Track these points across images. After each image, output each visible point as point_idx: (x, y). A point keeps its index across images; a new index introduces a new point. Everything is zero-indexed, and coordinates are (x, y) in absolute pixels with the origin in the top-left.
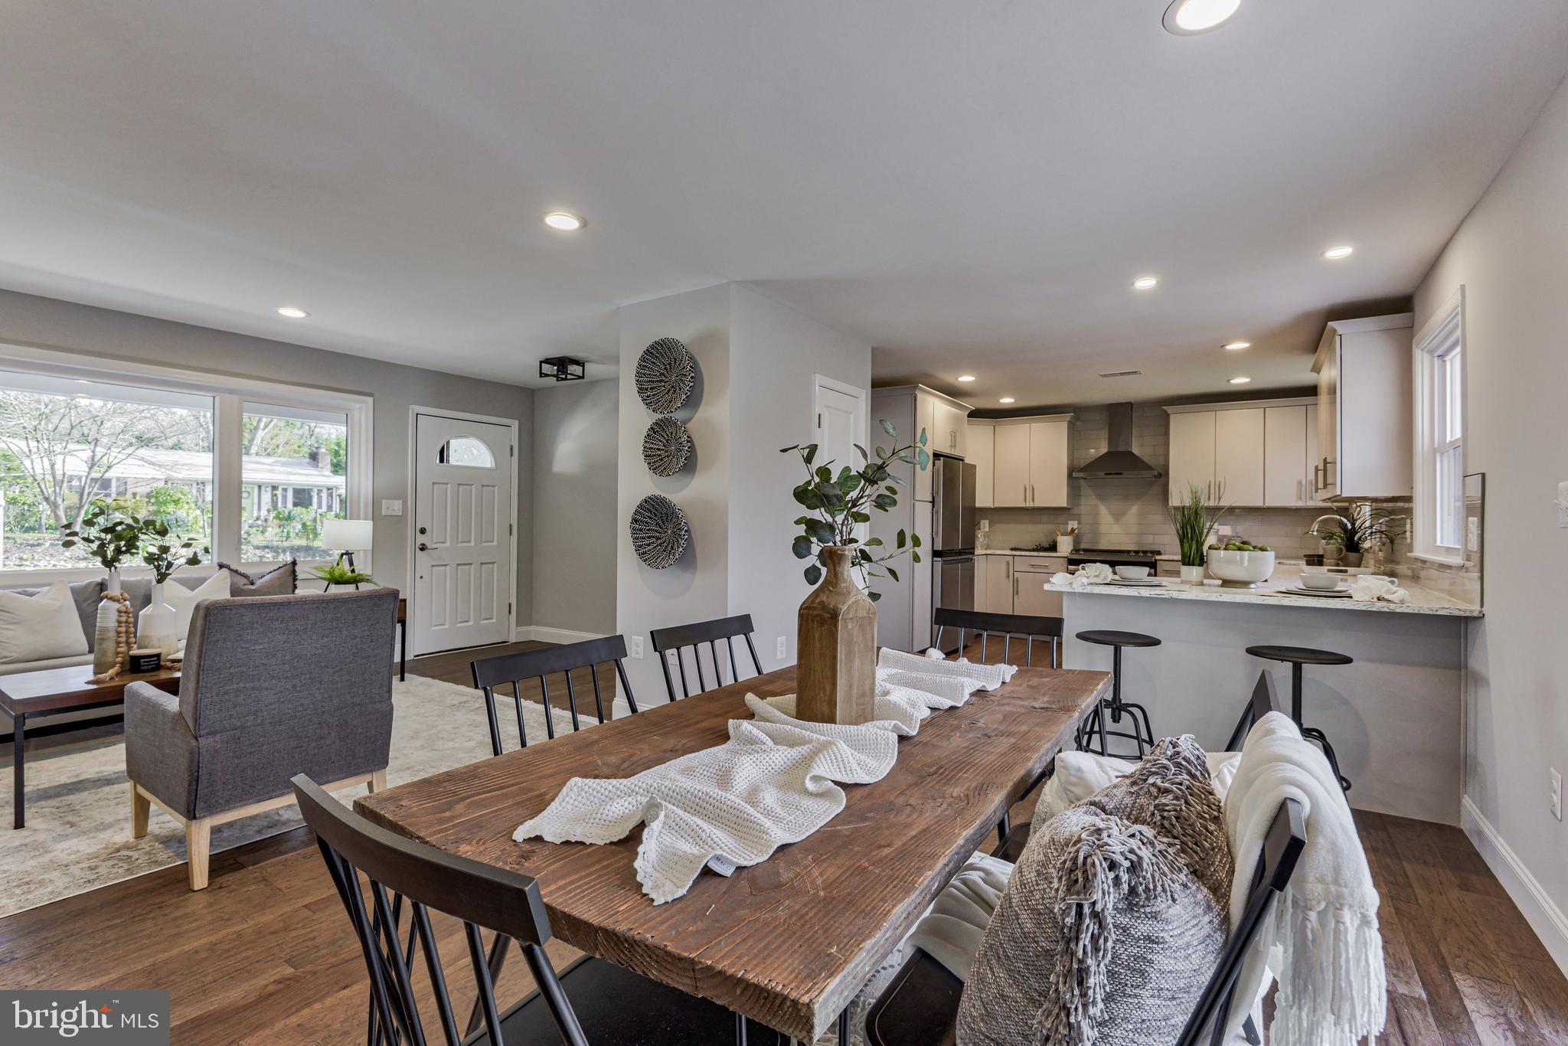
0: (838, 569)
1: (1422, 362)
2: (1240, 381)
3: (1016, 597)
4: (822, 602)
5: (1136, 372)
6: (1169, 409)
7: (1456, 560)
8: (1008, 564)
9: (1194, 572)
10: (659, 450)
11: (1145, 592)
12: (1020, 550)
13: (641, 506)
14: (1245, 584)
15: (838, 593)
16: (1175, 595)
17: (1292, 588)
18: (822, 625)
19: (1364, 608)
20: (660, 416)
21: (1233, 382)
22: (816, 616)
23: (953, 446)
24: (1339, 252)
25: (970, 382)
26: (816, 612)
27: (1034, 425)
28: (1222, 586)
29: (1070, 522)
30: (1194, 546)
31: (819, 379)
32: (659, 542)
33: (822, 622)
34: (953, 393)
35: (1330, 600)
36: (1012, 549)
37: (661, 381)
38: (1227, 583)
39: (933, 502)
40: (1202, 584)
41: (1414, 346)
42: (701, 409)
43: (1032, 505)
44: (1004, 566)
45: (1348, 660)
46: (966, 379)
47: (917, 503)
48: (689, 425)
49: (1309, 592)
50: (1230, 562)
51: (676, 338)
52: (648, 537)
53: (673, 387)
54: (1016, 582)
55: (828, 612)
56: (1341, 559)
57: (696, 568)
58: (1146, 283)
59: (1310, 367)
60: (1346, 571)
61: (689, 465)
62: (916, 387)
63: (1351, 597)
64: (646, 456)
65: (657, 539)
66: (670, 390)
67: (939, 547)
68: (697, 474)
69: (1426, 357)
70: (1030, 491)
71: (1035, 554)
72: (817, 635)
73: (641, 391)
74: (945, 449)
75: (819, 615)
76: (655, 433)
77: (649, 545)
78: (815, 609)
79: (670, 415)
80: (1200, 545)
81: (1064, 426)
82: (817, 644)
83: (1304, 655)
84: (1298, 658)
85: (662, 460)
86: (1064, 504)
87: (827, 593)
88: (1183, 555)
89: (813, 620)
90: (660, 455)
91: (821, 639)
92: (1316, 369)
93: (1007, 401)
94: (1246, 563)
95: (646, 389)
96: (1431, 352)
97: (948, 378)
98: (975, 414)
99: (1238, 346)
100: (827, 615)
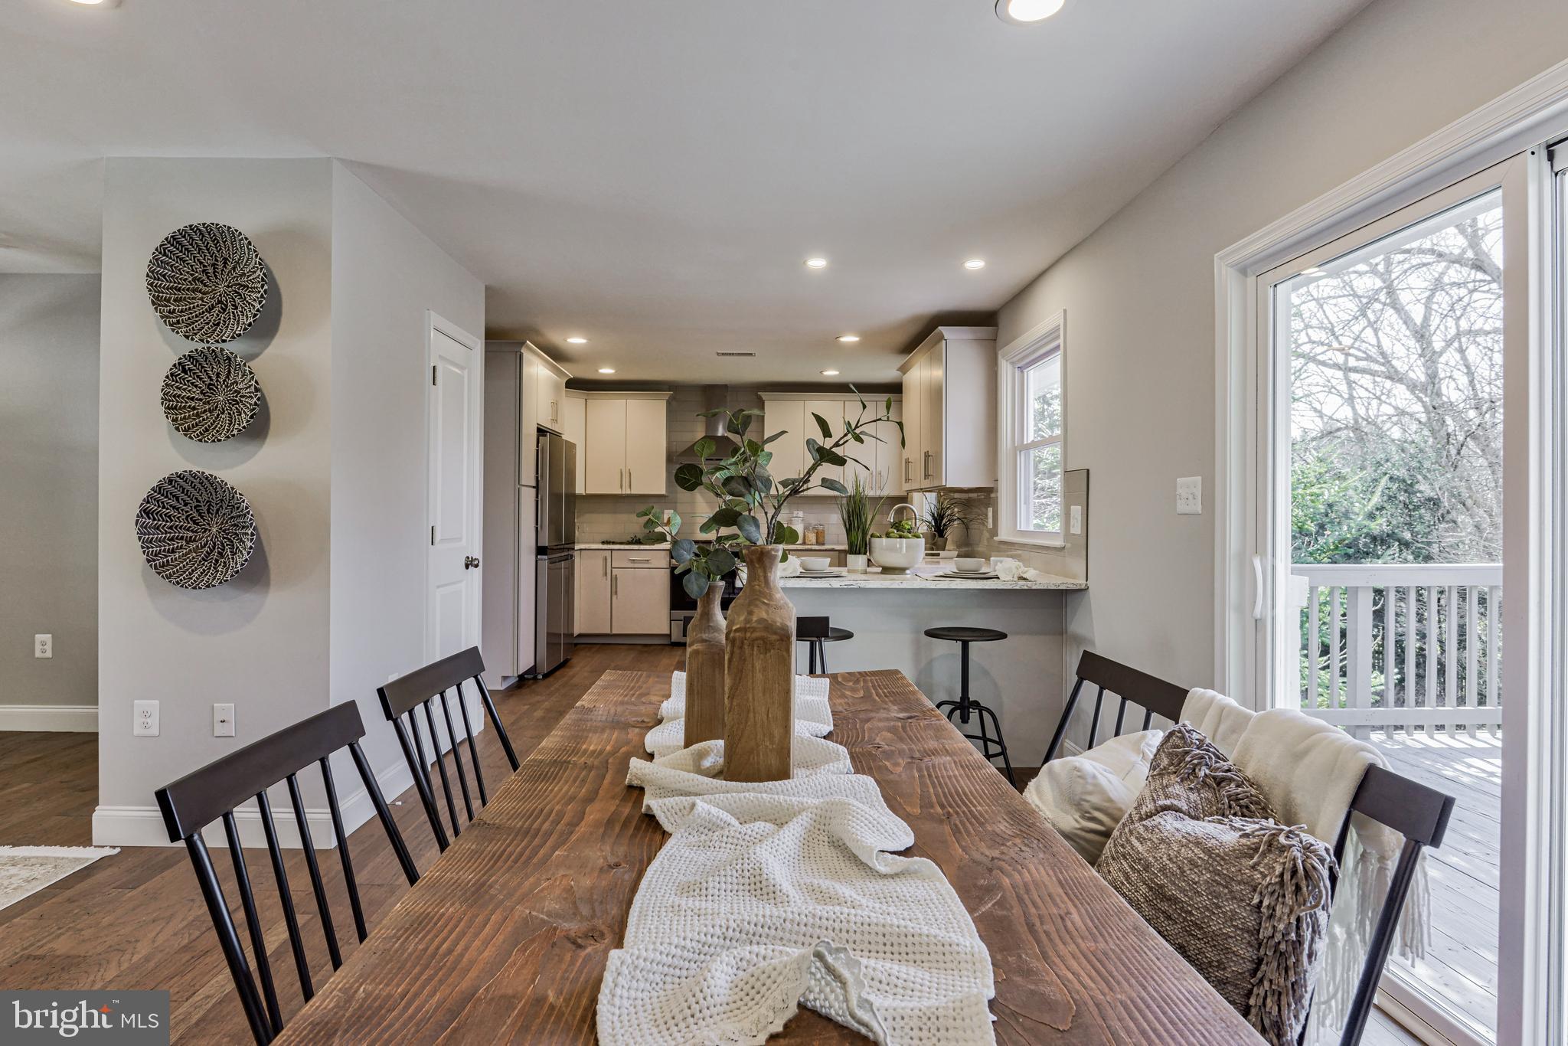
0: (769, 574)
1: (1006, 370)
2: (831, 374)
3: (614, 597)
4: (761, 621)
5: (751, 354)
6: (764, 395)
7: (1058, 543)
8: (606, 559)
9: (858, 561)
10: (192, 399)
11: (836, 584)
12: (614, 543)
13: (159, 489)
14: (901, 570)
15: (777, 607)
16: (863, 584)
17: (949, 572)
18: (767, 650)
19: (1010, 587)
20: (200, 346)
21: (825, 373)
22: (757, 639)
23: (555, 421)
24: (975, 264)
25: (581, 344)
26: (755, 635)
27: (631, 402)
28: (882, 573)
29: (666, 511)
30: (860, 535)
31: (435, 319)
32: (193, 546)
33: (766, 646)
34: (556, 355)
35: (981, 582)
36: (603, 543)
37: (194, 291)
38: (887, 570)
39: (537, 487)
40: (866, 573)
41: (1000, 357)
42: (276, 341)
43: (628, 492)
44: (600, 562)
45: (1003, 636)
46: (576, 341)
47: (523, 488)
48: (253, 364)
49: (962, 575)
50: (893, 549)
51: (234, 225)
52: (172, 539)
53: (220, 302)
54: (614, 580)
55: (775, 633)
56: (934, 544)
57: (267, 584)
58: (817, 263)
59: (899, 366)
60: (938, 555)
61: (258, 428)
62: (523, 343)
63: (998, 578)
64: (168, 408)
65: (189, 541)
66: (213, 307)
67: (545, 542)
68: (268, 440)
69: (1010, 367)
70: (626, 476)
71: (636, 547)
72: (758, 665)
73: (157, 302)
74: (547, 424)
75: (762, 638)
76: (184, 371)
77: (173, 551)
78: (754, 630)
79: (220, 346)
80: (864, 533)
81: (664, 403)
82: (759, 676)
83: (970, 634)
84: (964, 636)
85: (198, 415)
86: (663, 491)
87: (764, 607)
88: (851, 544)
89: (752, 645)
90: (194, 408)
91: (764, 669)
92: (904, 369)
93: (607, 372)
94: (904, 550)
95: (168, 301)
96: (1013, 363)
97: (555, 337)
98: (574, 384)
99: (849, 339)
100: (774, 637)
